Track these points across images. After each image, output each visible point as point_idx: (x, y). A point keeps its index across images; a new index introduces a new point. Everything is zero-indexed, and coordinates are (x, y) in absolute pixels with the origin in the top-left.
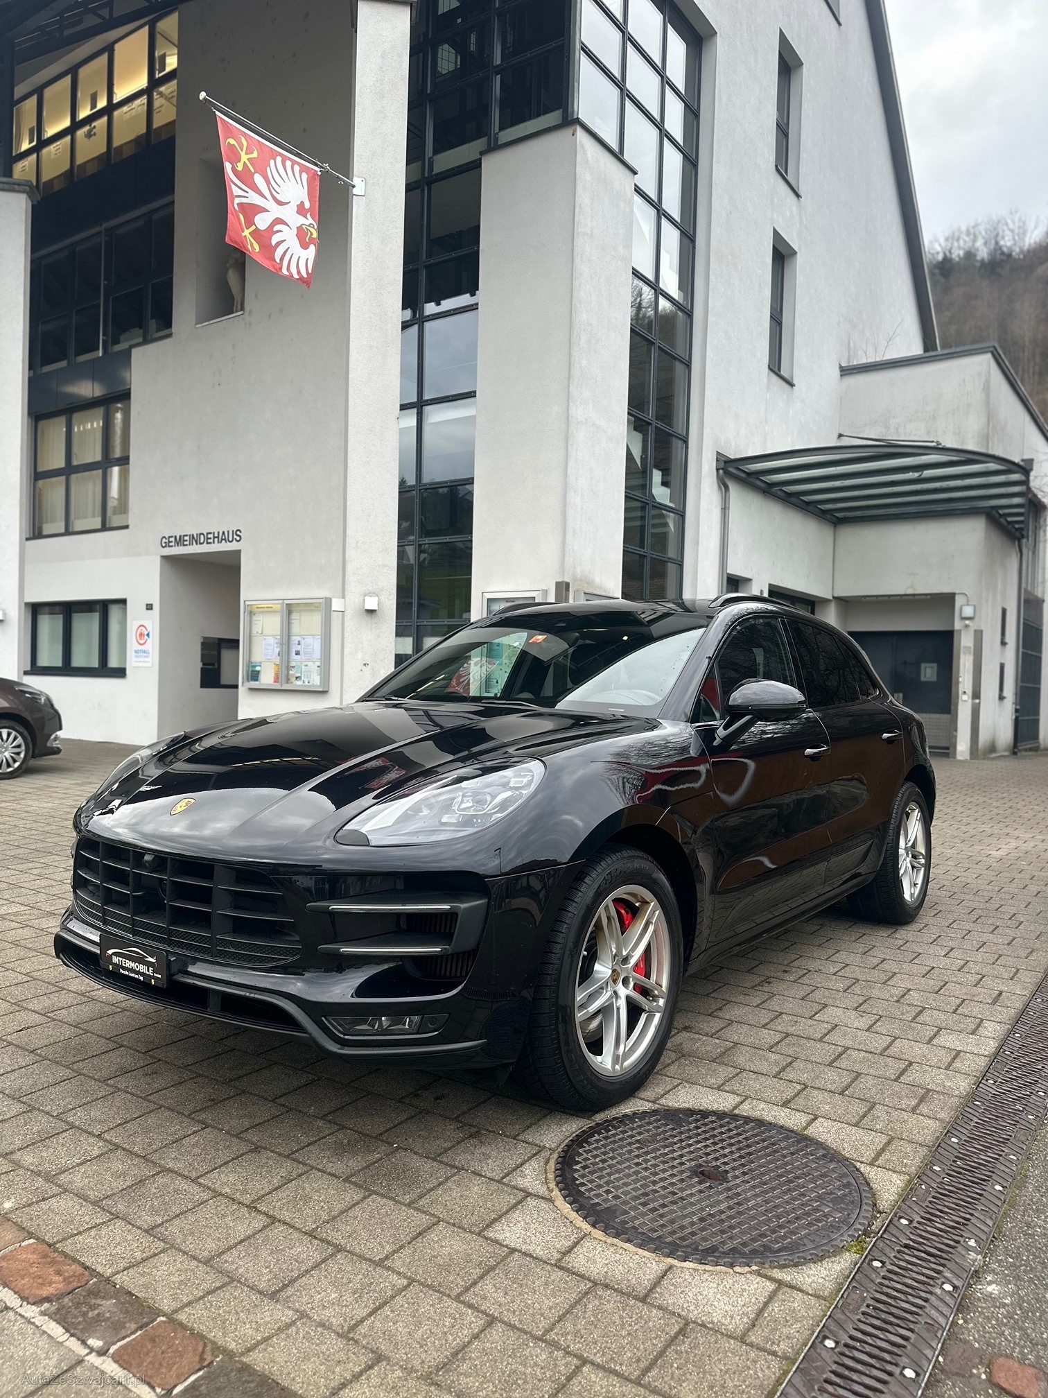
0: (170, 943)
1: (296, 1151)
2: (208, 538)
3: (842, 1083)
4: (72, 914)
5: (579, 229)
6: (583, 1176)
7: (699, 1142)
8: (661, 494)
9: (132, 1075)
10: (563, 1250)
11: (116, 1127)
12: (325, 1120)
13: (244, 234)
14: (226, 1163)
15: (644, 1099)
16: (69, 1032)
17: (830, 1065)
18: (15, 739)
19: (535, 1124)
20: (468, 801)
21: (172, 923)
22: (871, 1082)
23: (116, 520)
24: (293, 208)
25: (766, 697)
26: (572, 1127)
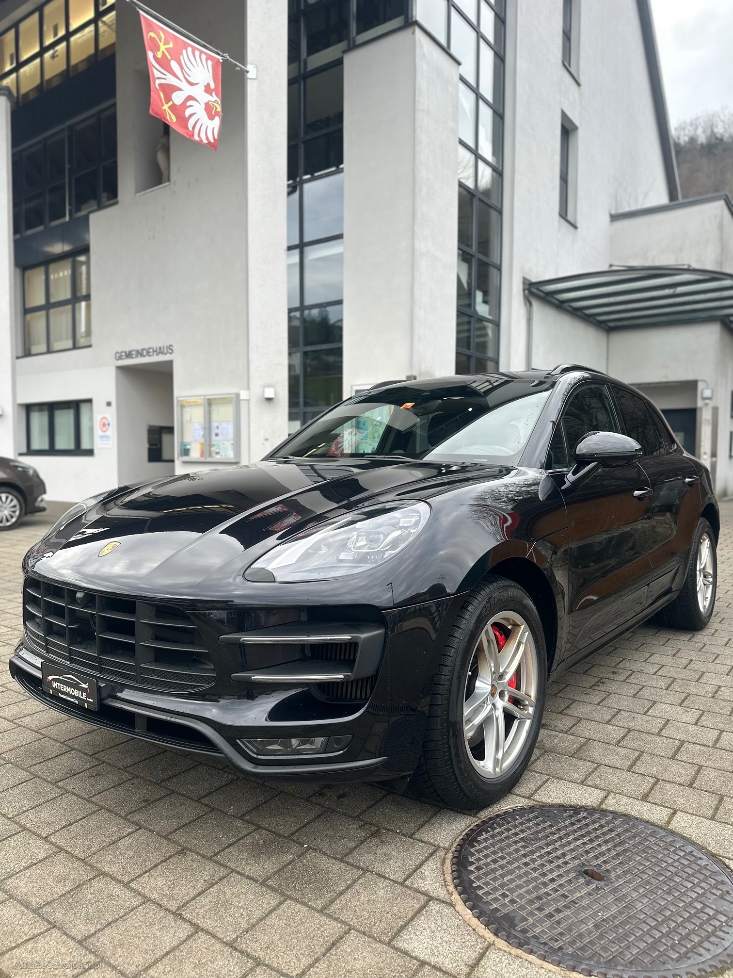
0: (101, 670)
1: (218, 853)
2: (149, 352)
3: (688, 775)
4: (22, 644)
5: (419, 107)
6: (478, 878)
7: (576, 839)
8: (482, 309)
9: (79, 777)
10: (470, 963)
11: (61, 829)
12: (243, 820)
13: (164, 108)
14: (156, 866)
15: (519, 795)
16: (30, 736)
17: (673, 758)
18: (12, 500)
19: (427, 822)
20: (362, 540)
21: (103, 652)
22: (713, 774)
23: (82, 341)
24: (200, 88)
25: (608, 446)
26: (461, 825)
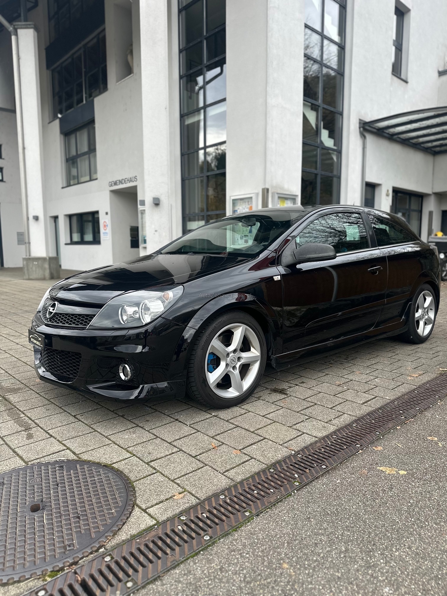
2: (125, 181)
23: (94, 177)
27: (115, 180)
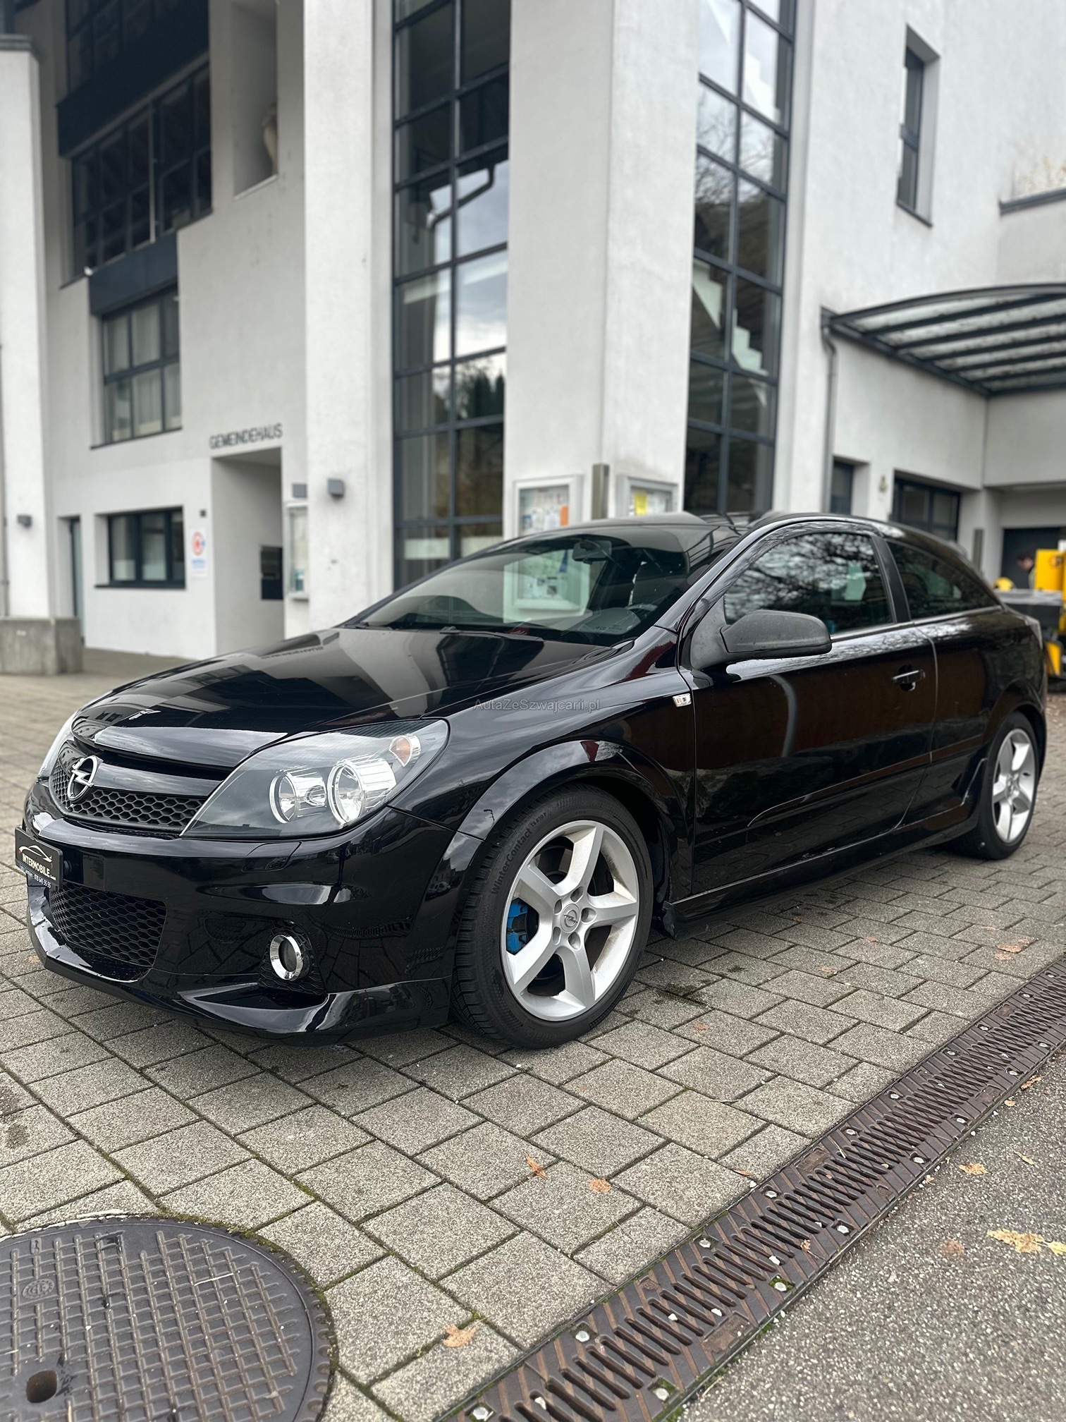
2: (252, 435)
23: (173, 422)
27: (225, 432)
